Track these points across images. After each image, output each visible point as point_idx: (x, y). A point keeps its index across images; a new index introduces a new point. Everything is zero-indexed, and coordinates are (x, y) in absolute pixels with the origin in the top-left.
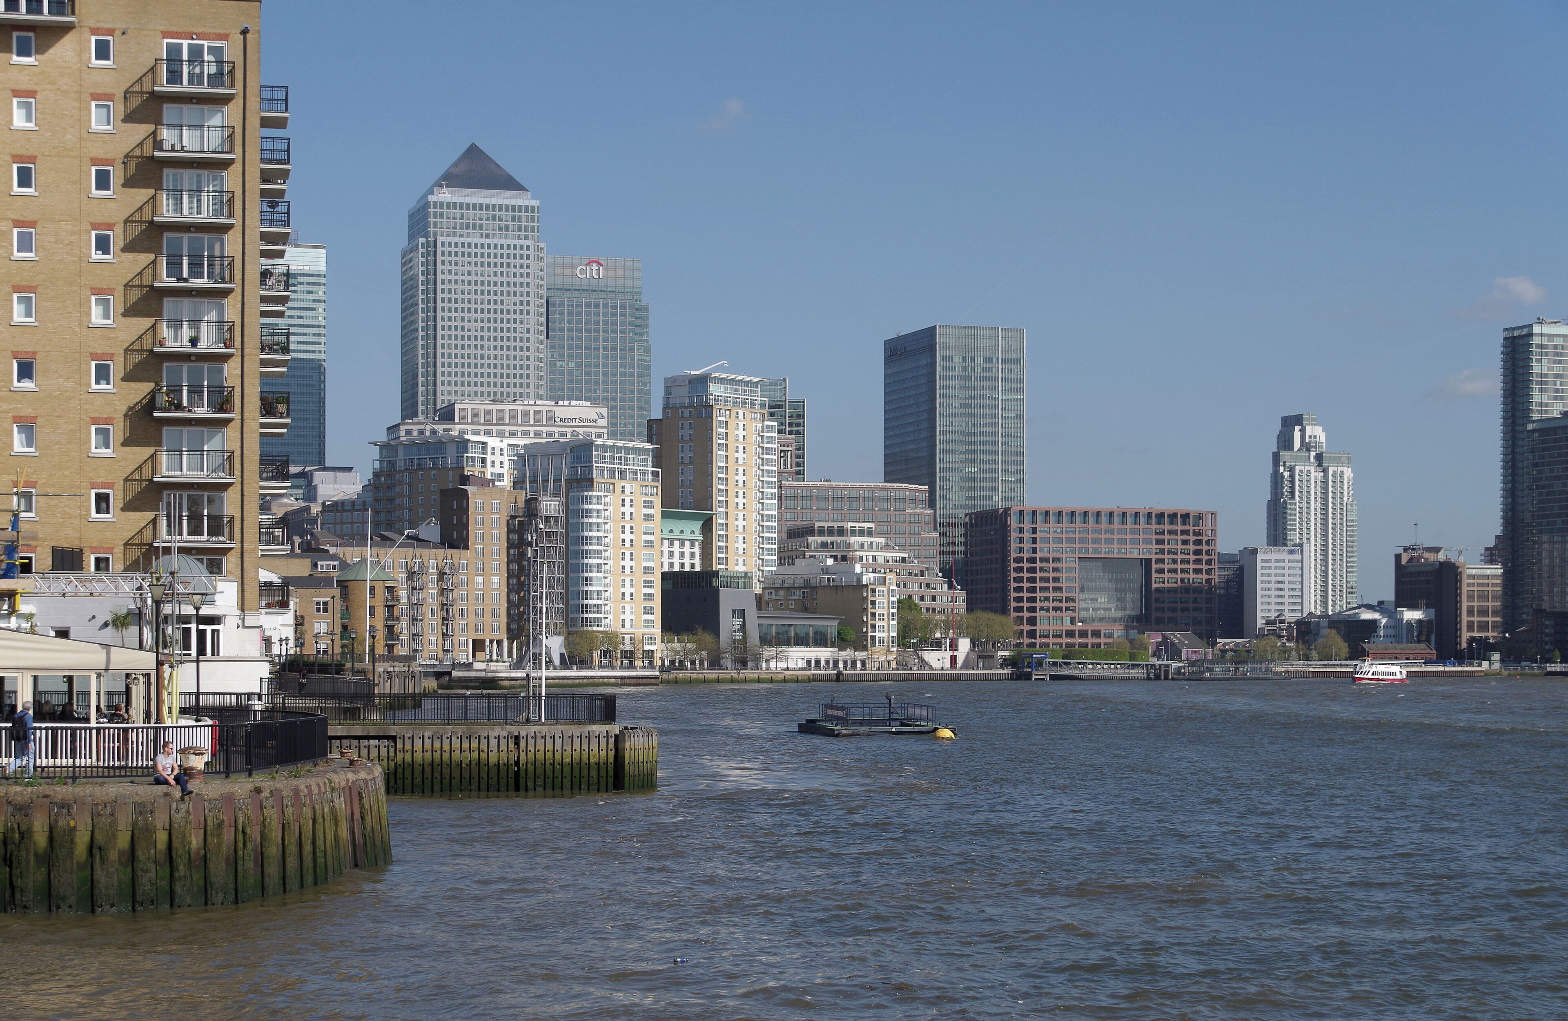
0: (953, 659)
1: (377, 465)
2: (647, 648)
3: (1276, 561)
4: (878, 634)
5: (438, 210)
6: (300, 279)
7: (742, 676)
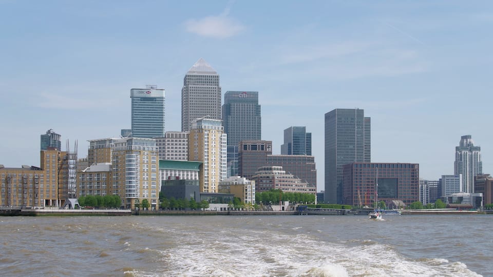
0: (283, 208)
1: (89, 148)
2: (153, 203)
3: (451, 179)
4: (248, 200)
5: (189, 78)
6: (157, 99)
7: (187, 213)
